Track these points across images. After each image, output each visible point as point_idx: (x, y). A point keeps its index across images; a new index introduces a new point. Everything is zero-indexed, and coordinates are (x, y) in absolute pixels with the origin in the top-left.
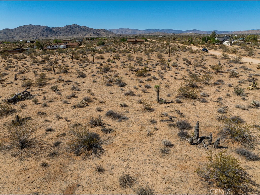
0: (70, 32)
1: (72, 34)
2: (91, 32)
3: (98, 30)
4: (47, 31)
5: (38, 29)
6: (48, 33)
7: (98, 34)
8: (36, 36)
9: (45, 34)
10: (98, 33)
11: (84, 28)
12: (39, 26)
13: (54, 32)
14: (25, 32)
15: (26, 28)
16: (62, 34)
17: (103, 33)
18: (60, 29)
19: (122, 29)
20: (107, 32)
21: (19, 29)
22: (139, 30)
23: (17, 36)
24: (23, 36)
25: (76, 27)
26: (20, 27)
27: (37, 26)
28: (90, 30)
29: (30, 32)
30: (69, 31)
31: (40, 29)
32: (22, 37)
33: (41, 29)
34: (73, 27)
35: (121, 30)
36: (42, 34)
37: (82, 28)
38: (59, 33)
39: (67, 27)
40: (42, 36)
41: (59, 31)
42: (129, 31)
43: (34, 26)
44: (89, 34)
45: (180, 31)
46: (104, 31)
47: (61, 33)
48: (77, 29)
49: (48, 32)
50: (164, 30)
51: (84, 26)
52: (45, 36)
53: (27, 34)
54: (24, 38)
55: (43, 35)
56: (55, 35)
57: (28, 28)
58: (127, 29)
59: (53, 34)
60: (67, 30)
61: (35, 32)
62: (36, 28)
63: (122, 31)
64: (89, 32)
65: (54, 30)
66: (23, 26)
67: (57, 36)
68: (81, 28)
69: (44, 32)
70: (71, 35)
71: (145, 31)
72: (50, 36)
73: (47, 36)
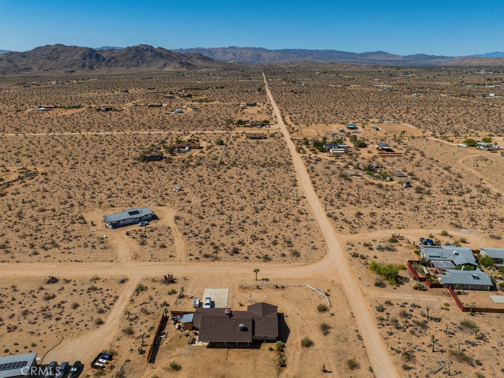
0: (135, 59)
1: (138, 63)
2: (175, 59)
3: (188, 56)
4: (91, 58)
5: (73, 53)
6: (92, 62)
7: (189, 64)
8: (71, 67)
9: (87, 63)
10: (189, 61)
11: (162, 52)
12: (75, 47)
13: (104, 59)
14: (48, 58)
15: (50, 51)
16: (121, 63)
17: (199, 61)
18: (115, 53)
19: (234, 48)
20: (206, 60)
21: (37, 52)
22: (269, 51)
23: (33, 66)
24: (44, 66)
25: (147, 50)
26: (39, 48)
27: (70, 47)
28: (173, 55)
29: (58, 58)
30: (133, 57)
31: (77, 52)
32: (44, 69)
33: (80, 53)
34: (140, 50)
35: (231, 49)
36: (81, 64)
37: (158, 52)
38: (113, 61)
39: (129, 49)
40: (82, 66)
41: (113, 58)
42: (248, 53)
43: (66, 46)
44: (172, 64)
45: (349, 53)
46: (200, 58)
47: (117, 61)
48: (149, 53)
49: (94, 59)
50: (317, 50)
51: (161, 48)
52: (87, 68)
53: (52, 63)
54: (47, 70)
55: (84, 66)
56: (107, 66)
57: (53, 50)
58: (244, 48)
59: (103, 63)
60: (130, 56)
61: (69, 60)
62: (69, 50)
63: (235, 52)
64: (171, 61)
65: (104, 55)
66: (44, 47)
67: (110, 67)
68: (156, 52)
69: (85, 59)
70: (137, 66)
71: (280, 53)
72: (98, 68)
73: (91, 67)
